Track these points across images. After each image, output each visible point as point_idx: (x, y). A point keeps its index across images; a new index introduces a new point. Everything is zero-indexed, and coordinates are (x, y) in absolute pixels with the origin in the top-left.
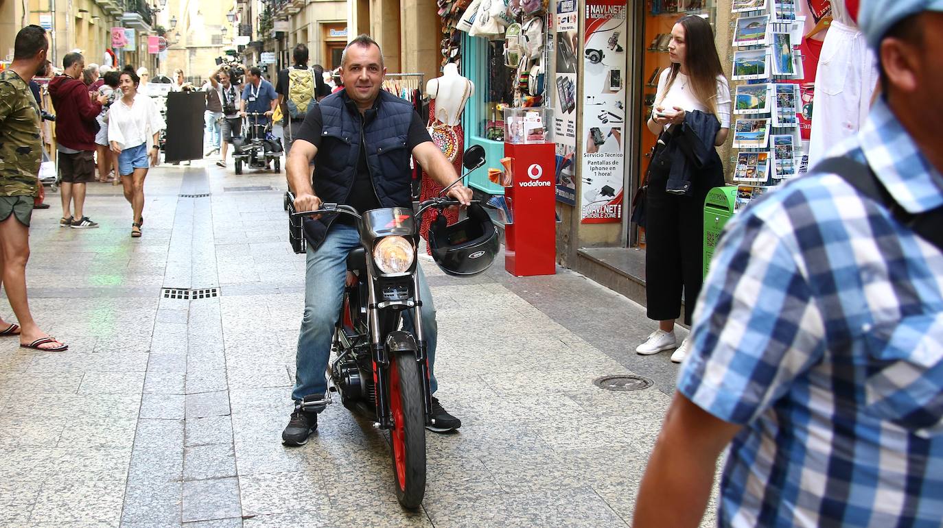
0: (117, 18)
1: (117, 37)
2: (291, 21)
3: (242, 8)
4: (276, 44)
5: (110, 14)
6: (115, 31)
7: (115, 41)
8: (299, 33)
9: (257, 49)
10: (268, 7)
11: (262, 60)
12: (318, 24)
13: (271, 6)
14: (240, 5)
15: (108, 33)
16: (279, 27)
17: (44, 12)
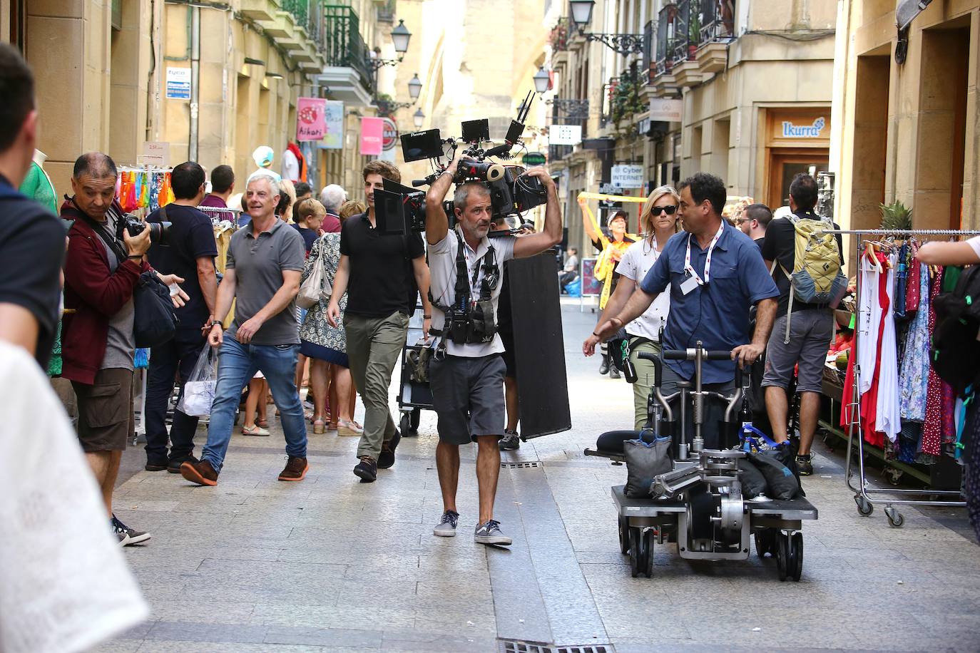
0: (308, 76)
1: (310, 118)
2: (688, 99)
3: (565, 62)
4: (647, 148)
5: (296, 68)
6: (304, 105)
7: (305, 126)
8: (708, 129)
9: (600, 155)
10: (634, 65)
11: (614, 182)
12: (756, 109)
13: (640, 63)
14: (560, 56)
15: (292, 108)
16: (661, 111)
17: (175, 60)
